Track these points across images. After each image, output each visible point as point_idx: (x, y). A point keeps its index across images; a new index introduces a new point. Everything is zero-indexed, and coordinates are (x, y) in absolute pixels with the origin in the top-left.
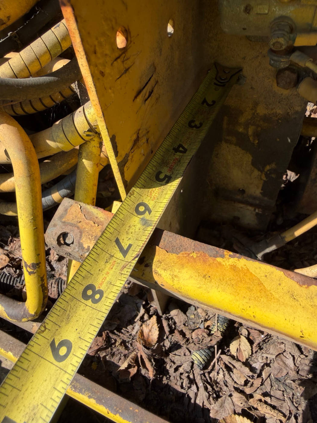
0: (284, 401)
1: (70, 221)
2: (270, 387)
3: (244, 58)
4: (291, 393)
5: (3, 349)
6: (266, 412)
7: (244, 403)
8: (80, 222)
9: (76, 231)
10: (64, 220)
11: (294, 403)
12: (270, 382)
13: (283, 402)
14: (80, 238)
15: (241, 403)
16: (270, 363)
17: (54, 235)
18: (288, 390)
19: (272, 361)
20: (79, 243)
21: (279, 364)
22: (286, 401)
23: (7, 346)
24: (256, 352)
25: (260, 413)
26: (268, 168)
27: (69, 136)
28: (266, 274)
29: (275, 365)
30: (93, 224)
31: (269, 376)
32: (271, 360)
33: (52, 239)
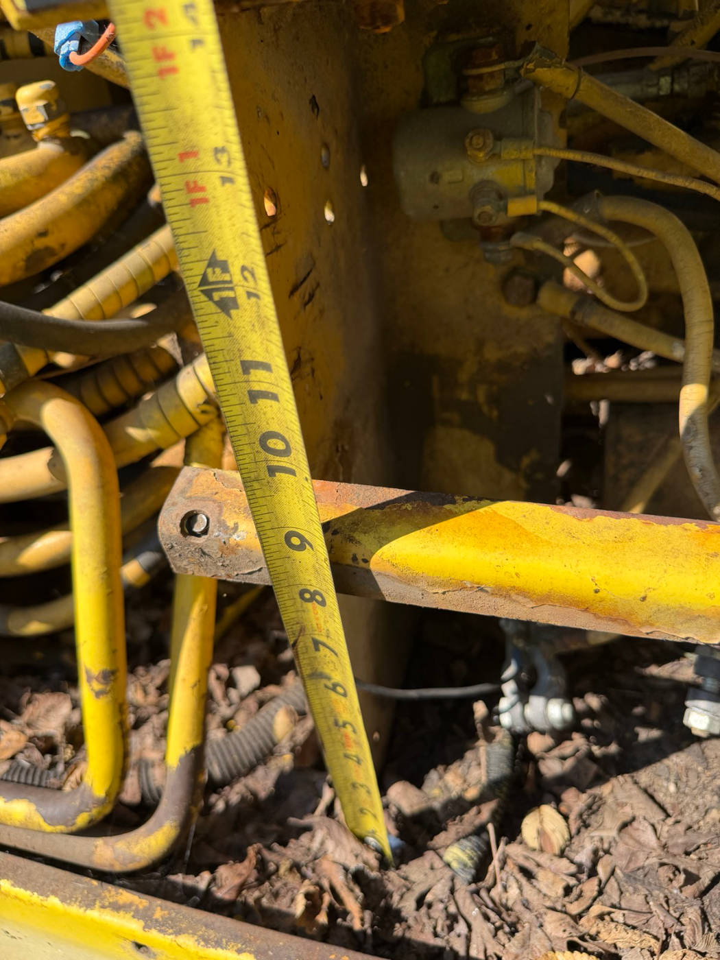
0: (651, 913)
1: (199, 494)
2: (618, 893)
3: (447, 270)
4: (662, 895)
5: (35, 893)
6: (617, 937)
7: (569, 930)
8: (217, 493)
9: (211, 505)
10: (188, 494)
11: (672, 912)
12: (616, 885)
13: (649, 916)
14: (220, 513)
15: (564, 931)
16: (610, 847)
17: (174, 517)
18: (656, 892)
19: (613, 844)
20: (219, 522)
21: (627, 844)
22: (654, 913)
23: (45, 887)
24: (579, 832)
25: (607, 944)
26: (526, 461)
27: (171, 414)
28: (524, 514)
29: (620, 849)
30: (239, 493)
31: (613, 873)
32: (610, 843)
33: (171, 526)
